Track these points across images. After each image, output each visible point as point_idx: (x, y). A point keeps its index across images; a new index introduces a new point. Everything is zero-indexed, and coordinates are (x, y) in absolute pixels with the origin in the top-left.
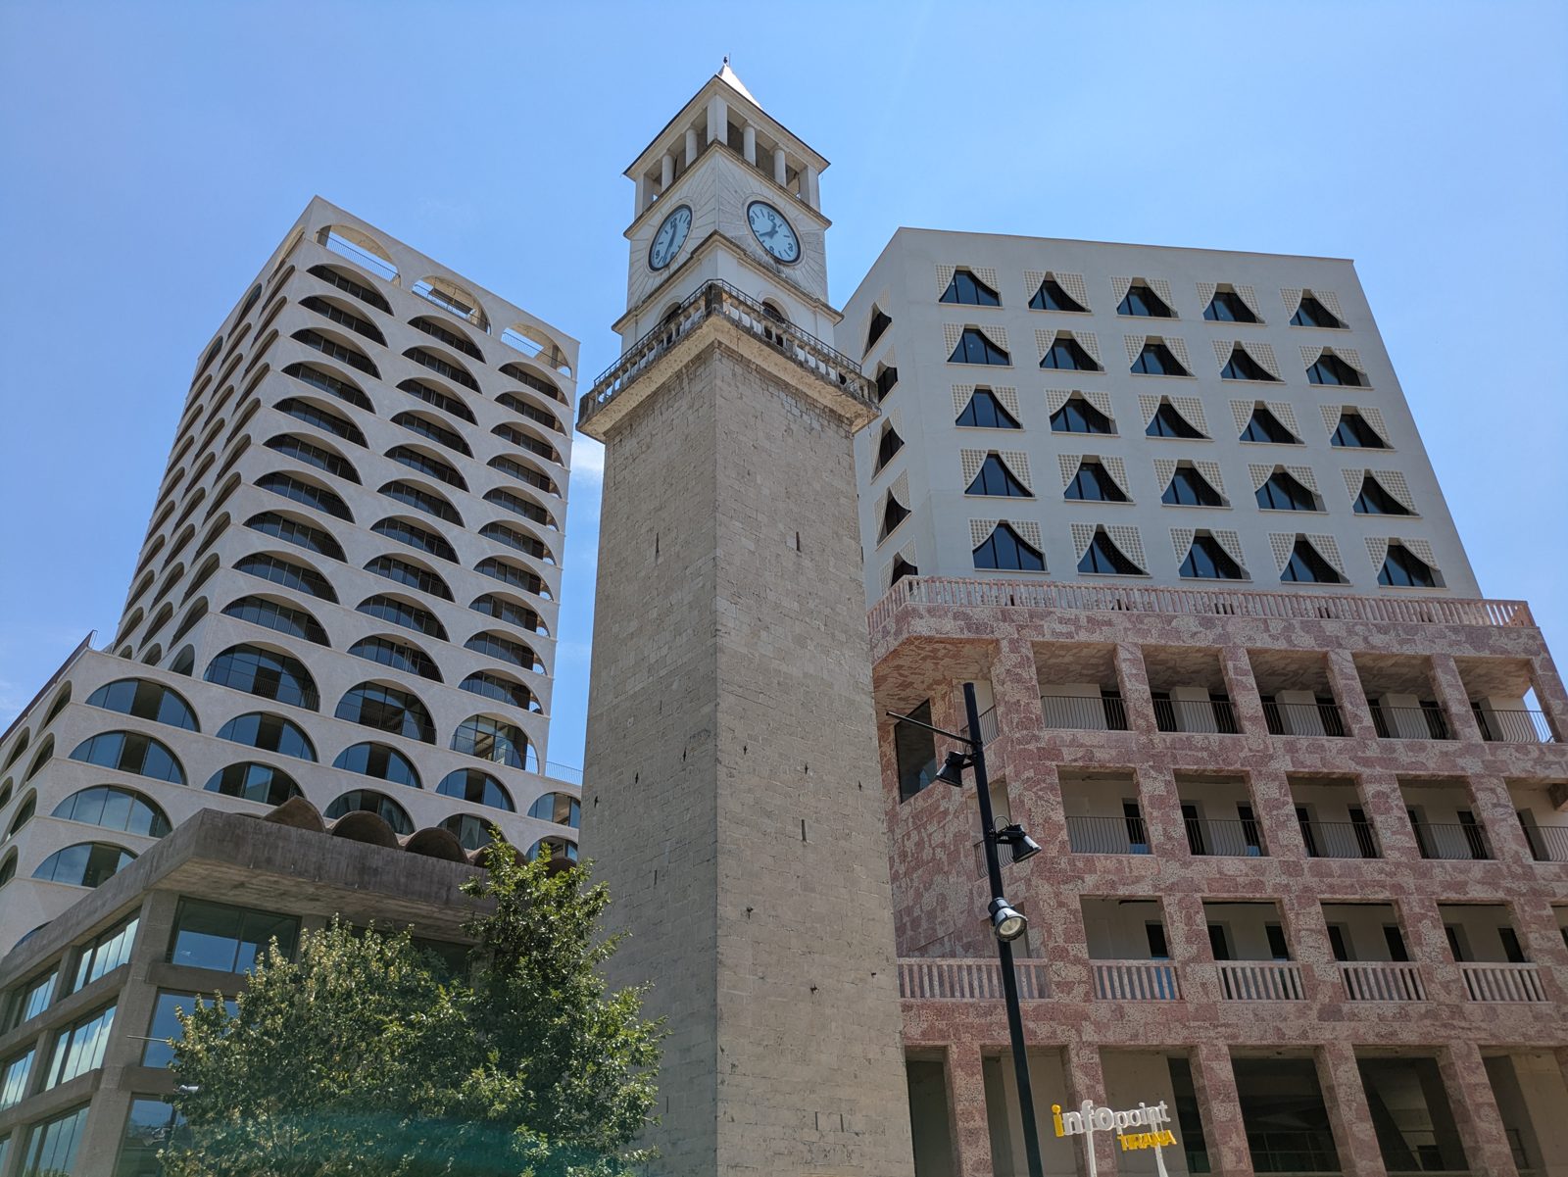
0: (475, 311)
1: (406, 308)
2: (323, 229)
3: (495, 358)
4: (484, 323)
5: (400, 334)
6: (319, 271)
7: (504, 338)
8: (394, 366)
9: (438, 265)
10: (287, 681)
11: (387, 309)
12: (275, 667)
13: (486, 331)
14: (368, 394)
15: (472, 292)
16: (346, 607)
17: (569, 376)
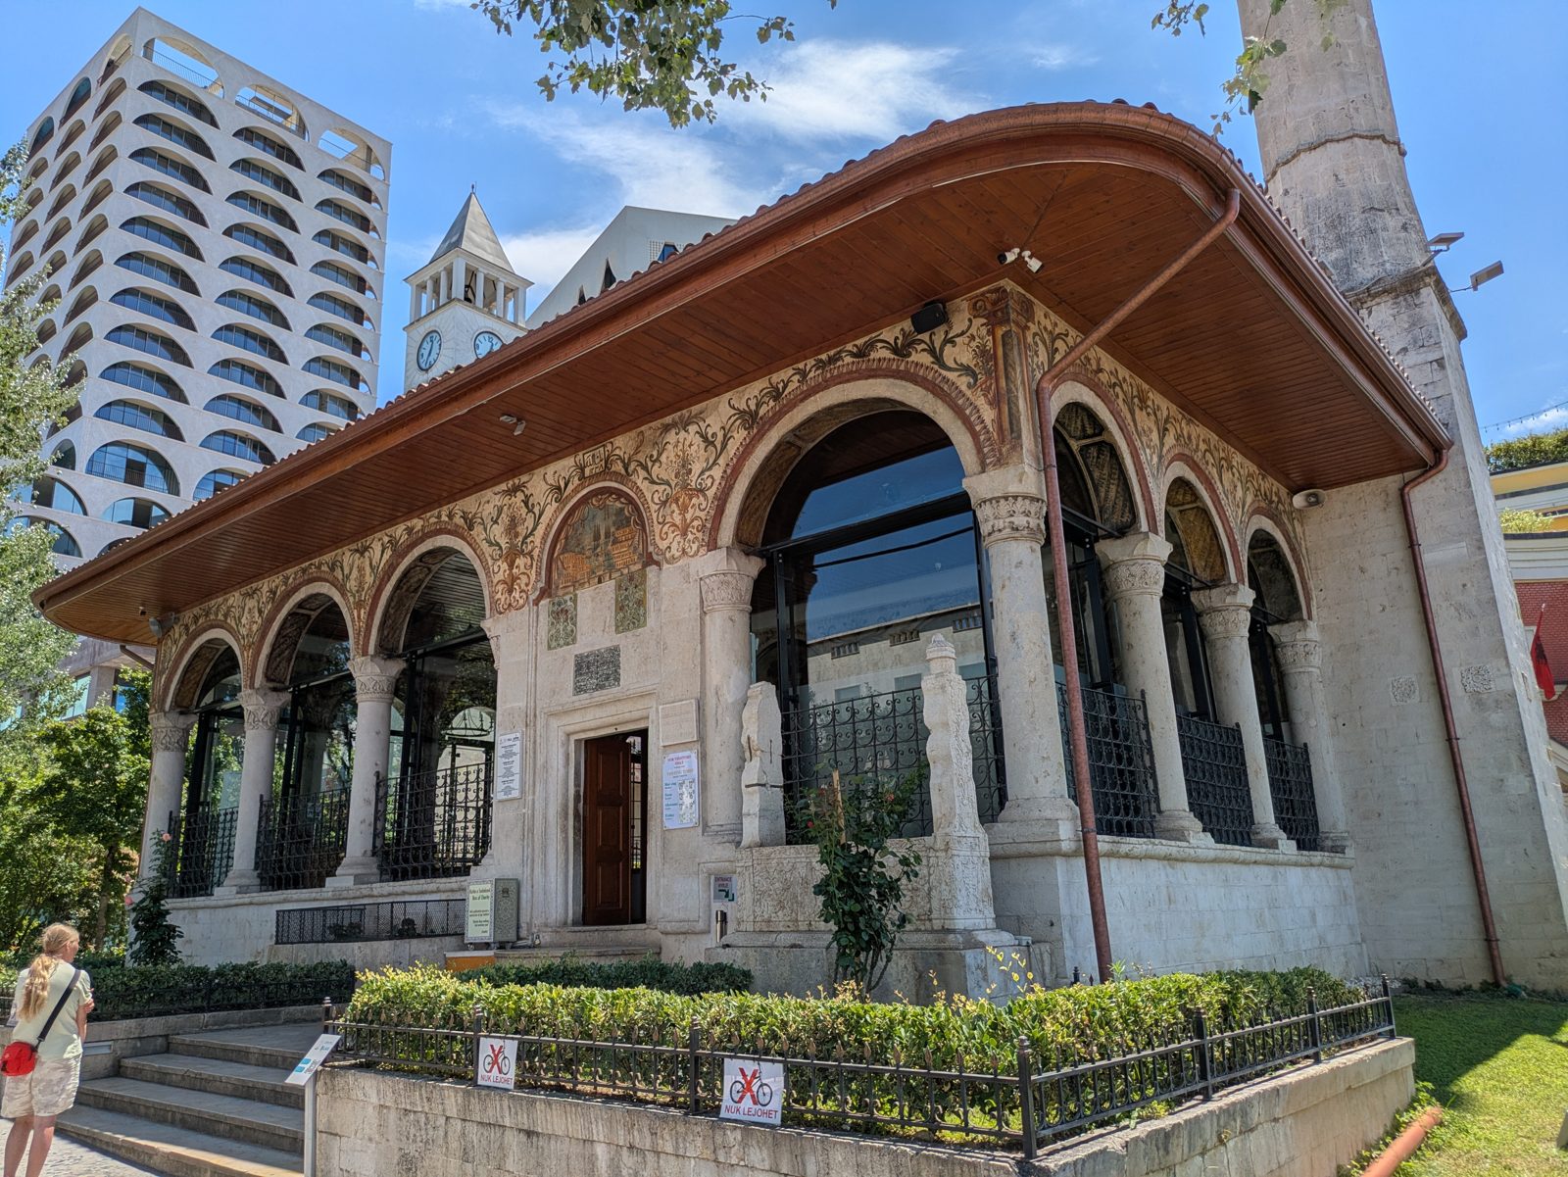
0: (294, 119)
1: (231, 119)
2: (148, 43)
3: (313, 165)
4: (302, 129)
5: (227, 147)
6: (148, 87)
7: (321, 145)
8: (223, 179)
9: (258, 73)
10: (151, 470)
11: (213, 123)
12: (141, 458)
13: (304, 138)
14: (201, 209)
15: (289, 98)
16: (196, 407)
17: (382, 178)
